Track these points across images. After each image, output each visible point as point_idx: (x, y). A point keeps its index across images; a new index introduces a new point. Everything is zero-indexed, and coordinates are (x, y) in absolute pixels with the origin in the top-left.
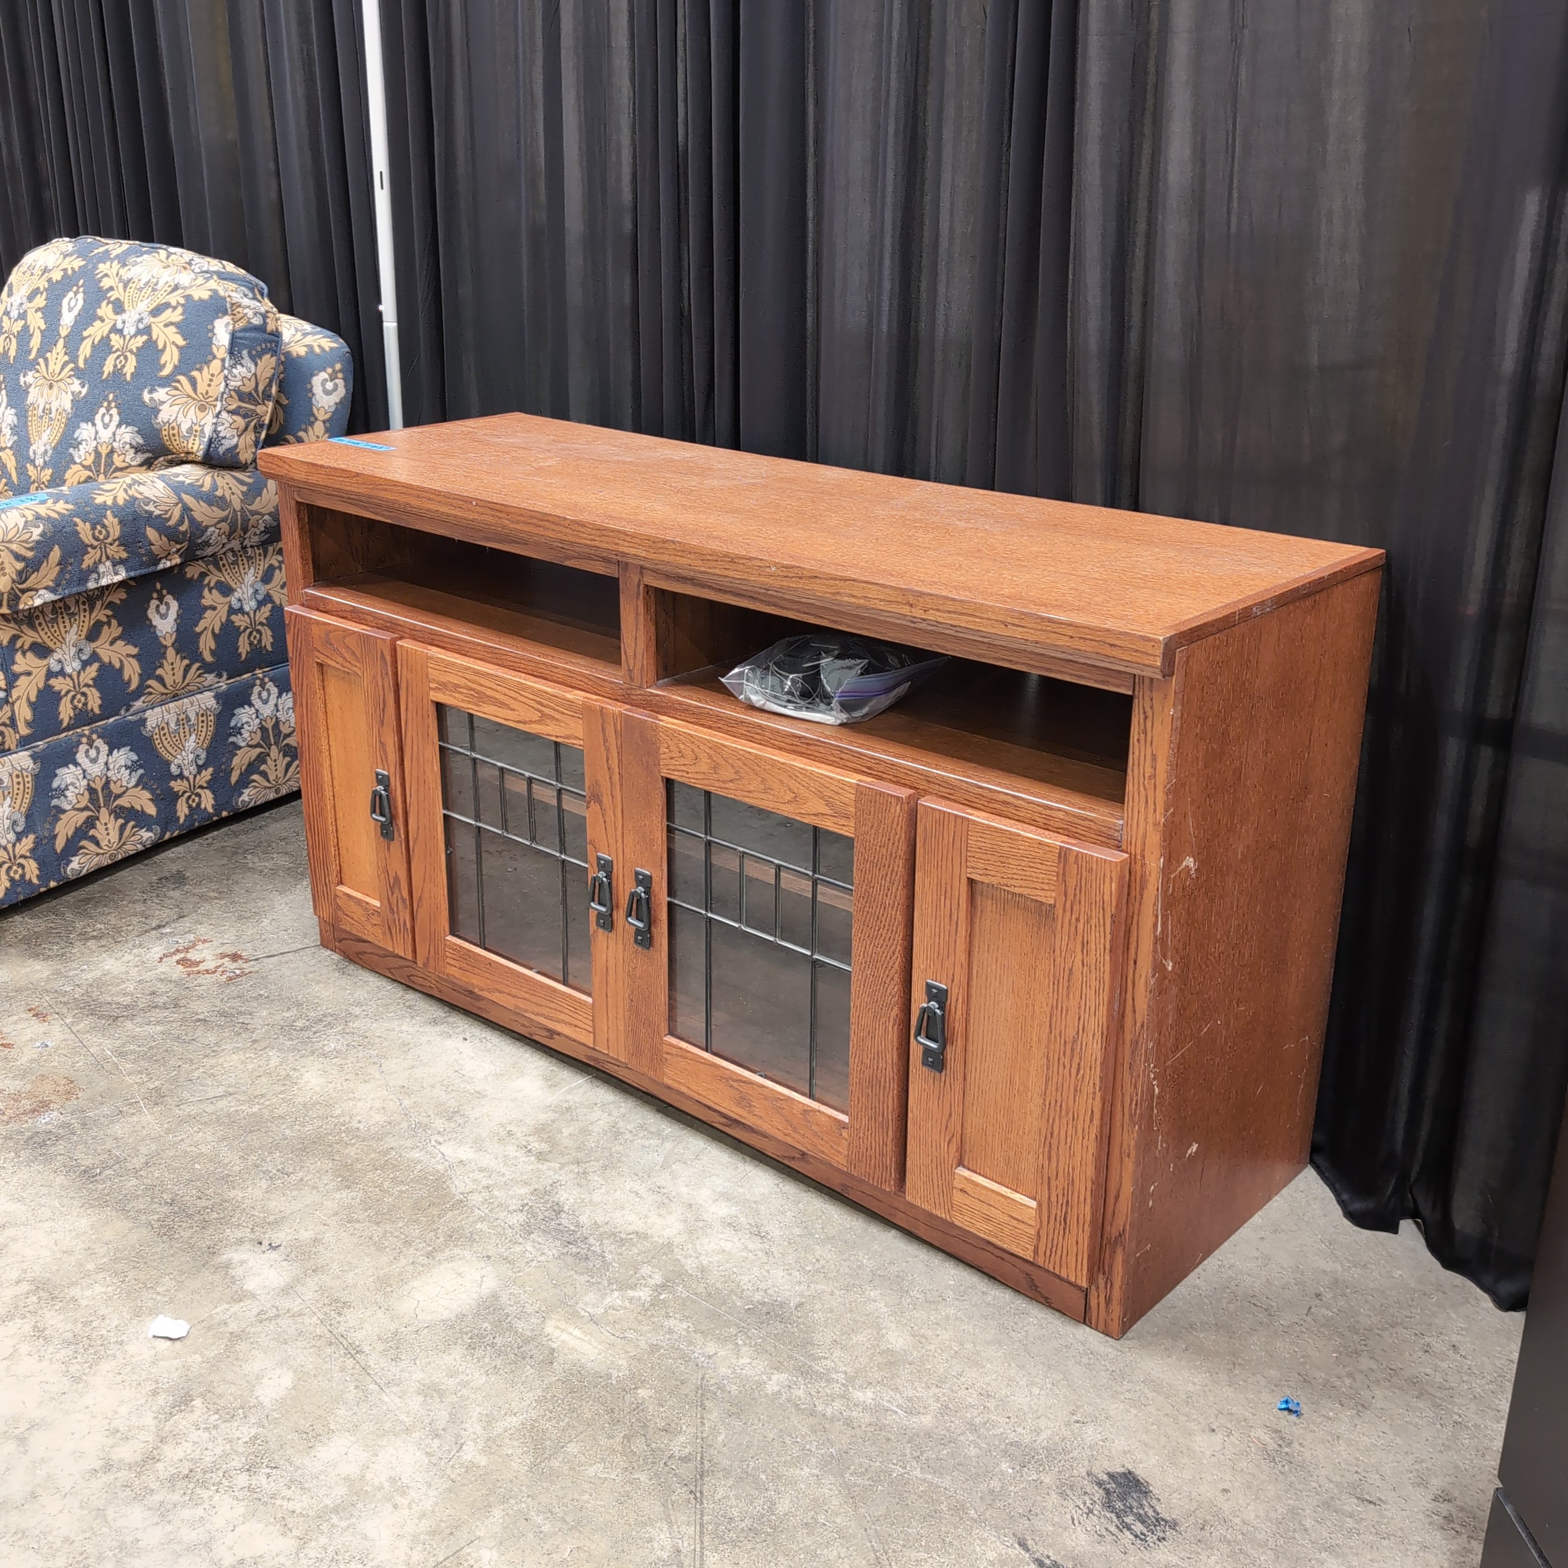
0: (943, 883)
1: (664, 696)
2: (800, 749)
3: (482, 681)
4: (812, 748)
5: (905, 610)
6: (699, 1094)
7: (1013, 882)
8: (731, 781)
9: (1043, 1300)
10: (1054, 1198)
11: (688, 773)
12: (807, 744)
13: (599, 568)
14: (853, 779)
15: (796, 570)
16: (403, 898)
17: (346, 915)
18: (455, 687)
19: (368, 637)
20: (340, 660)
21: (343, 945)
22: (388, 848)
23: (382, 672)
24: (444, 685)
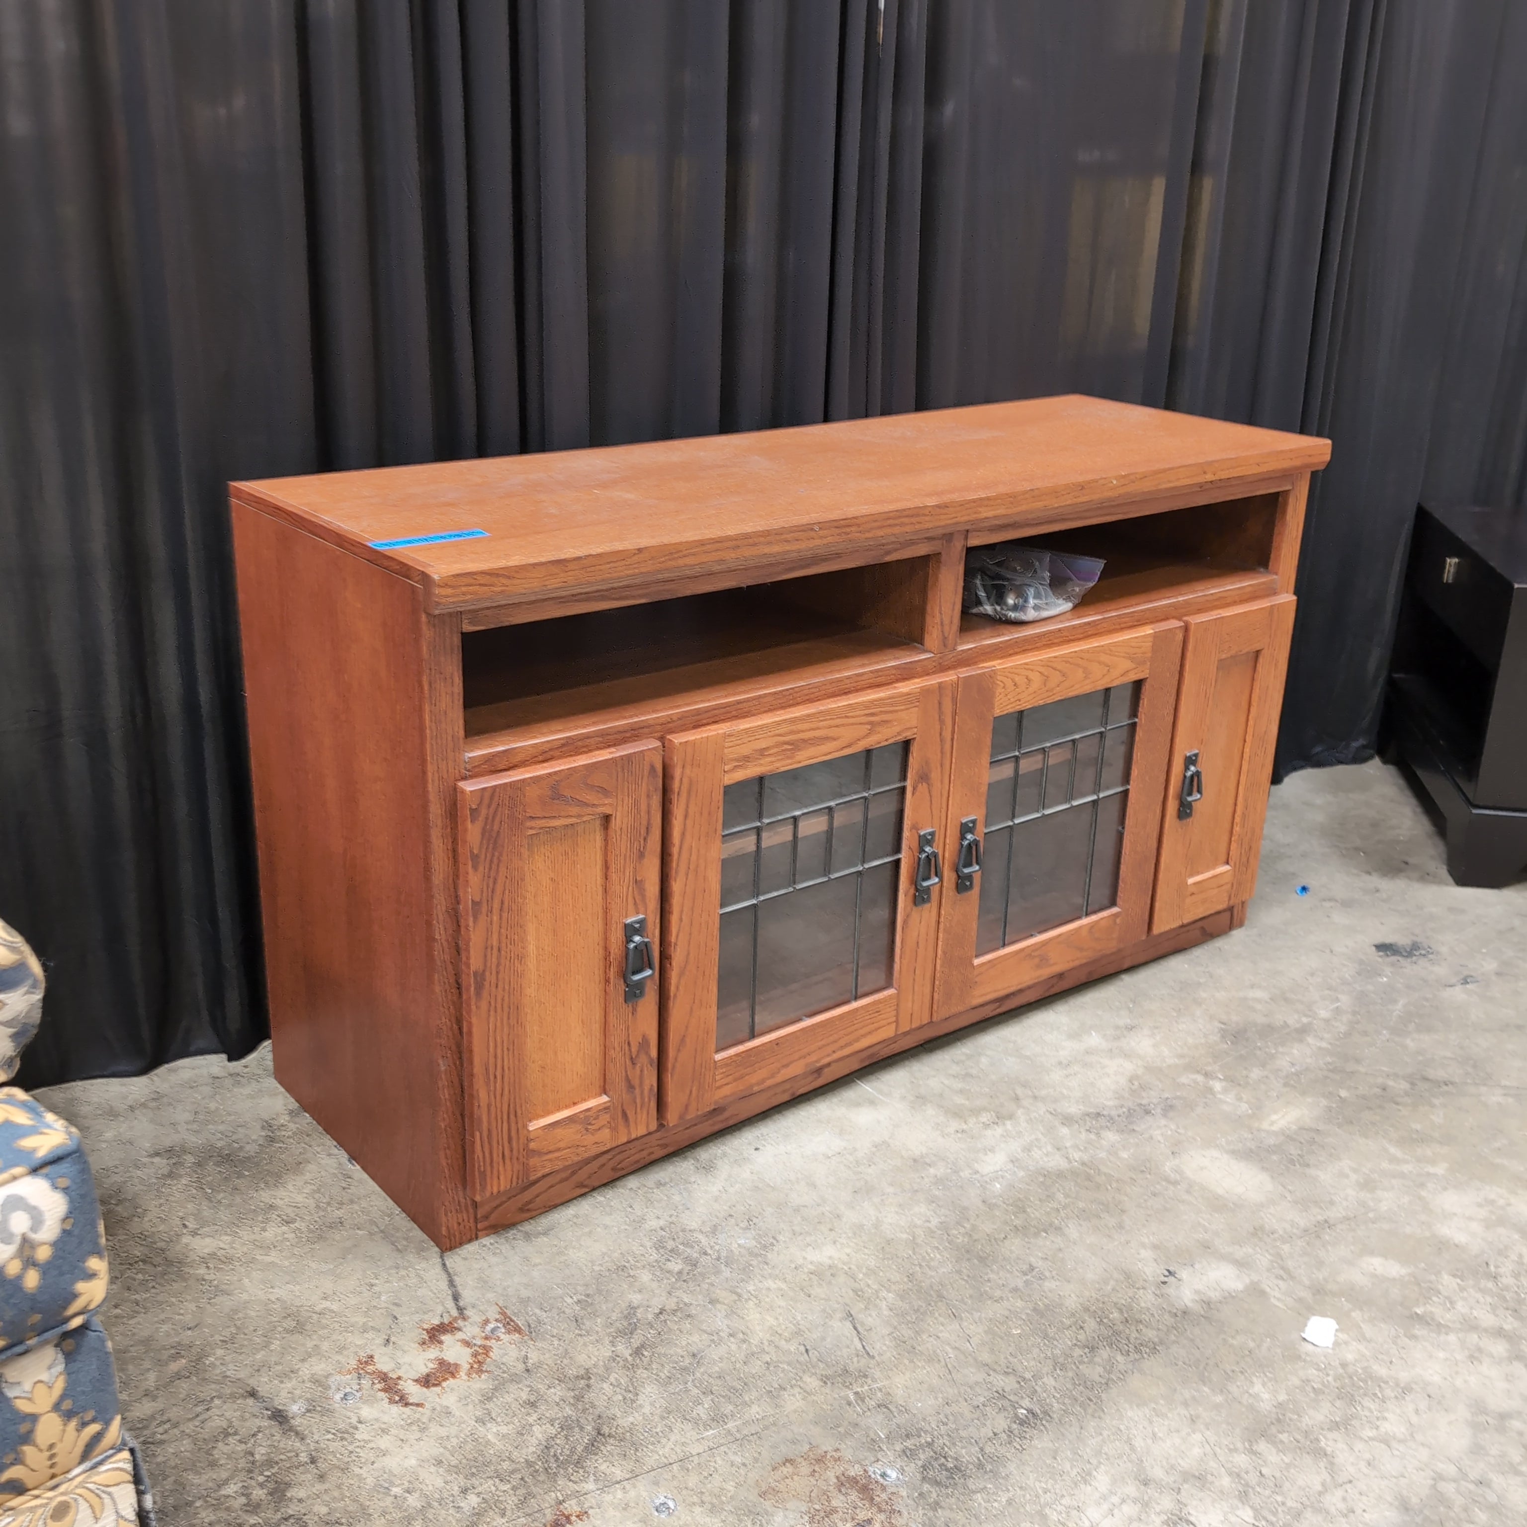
3: (799, 727)
7: (1241, 647)
9: (1208, 939)
14: (1150, 630)
15: (1131, 477)
16: (651, 1060)
17: (547, 1153)
18: (762, 752)
19: (629, 757)
20: (575, 810)
21: (493, 1219)
22: (634, 1012)
23: (649, 790)
24: (747, 759)
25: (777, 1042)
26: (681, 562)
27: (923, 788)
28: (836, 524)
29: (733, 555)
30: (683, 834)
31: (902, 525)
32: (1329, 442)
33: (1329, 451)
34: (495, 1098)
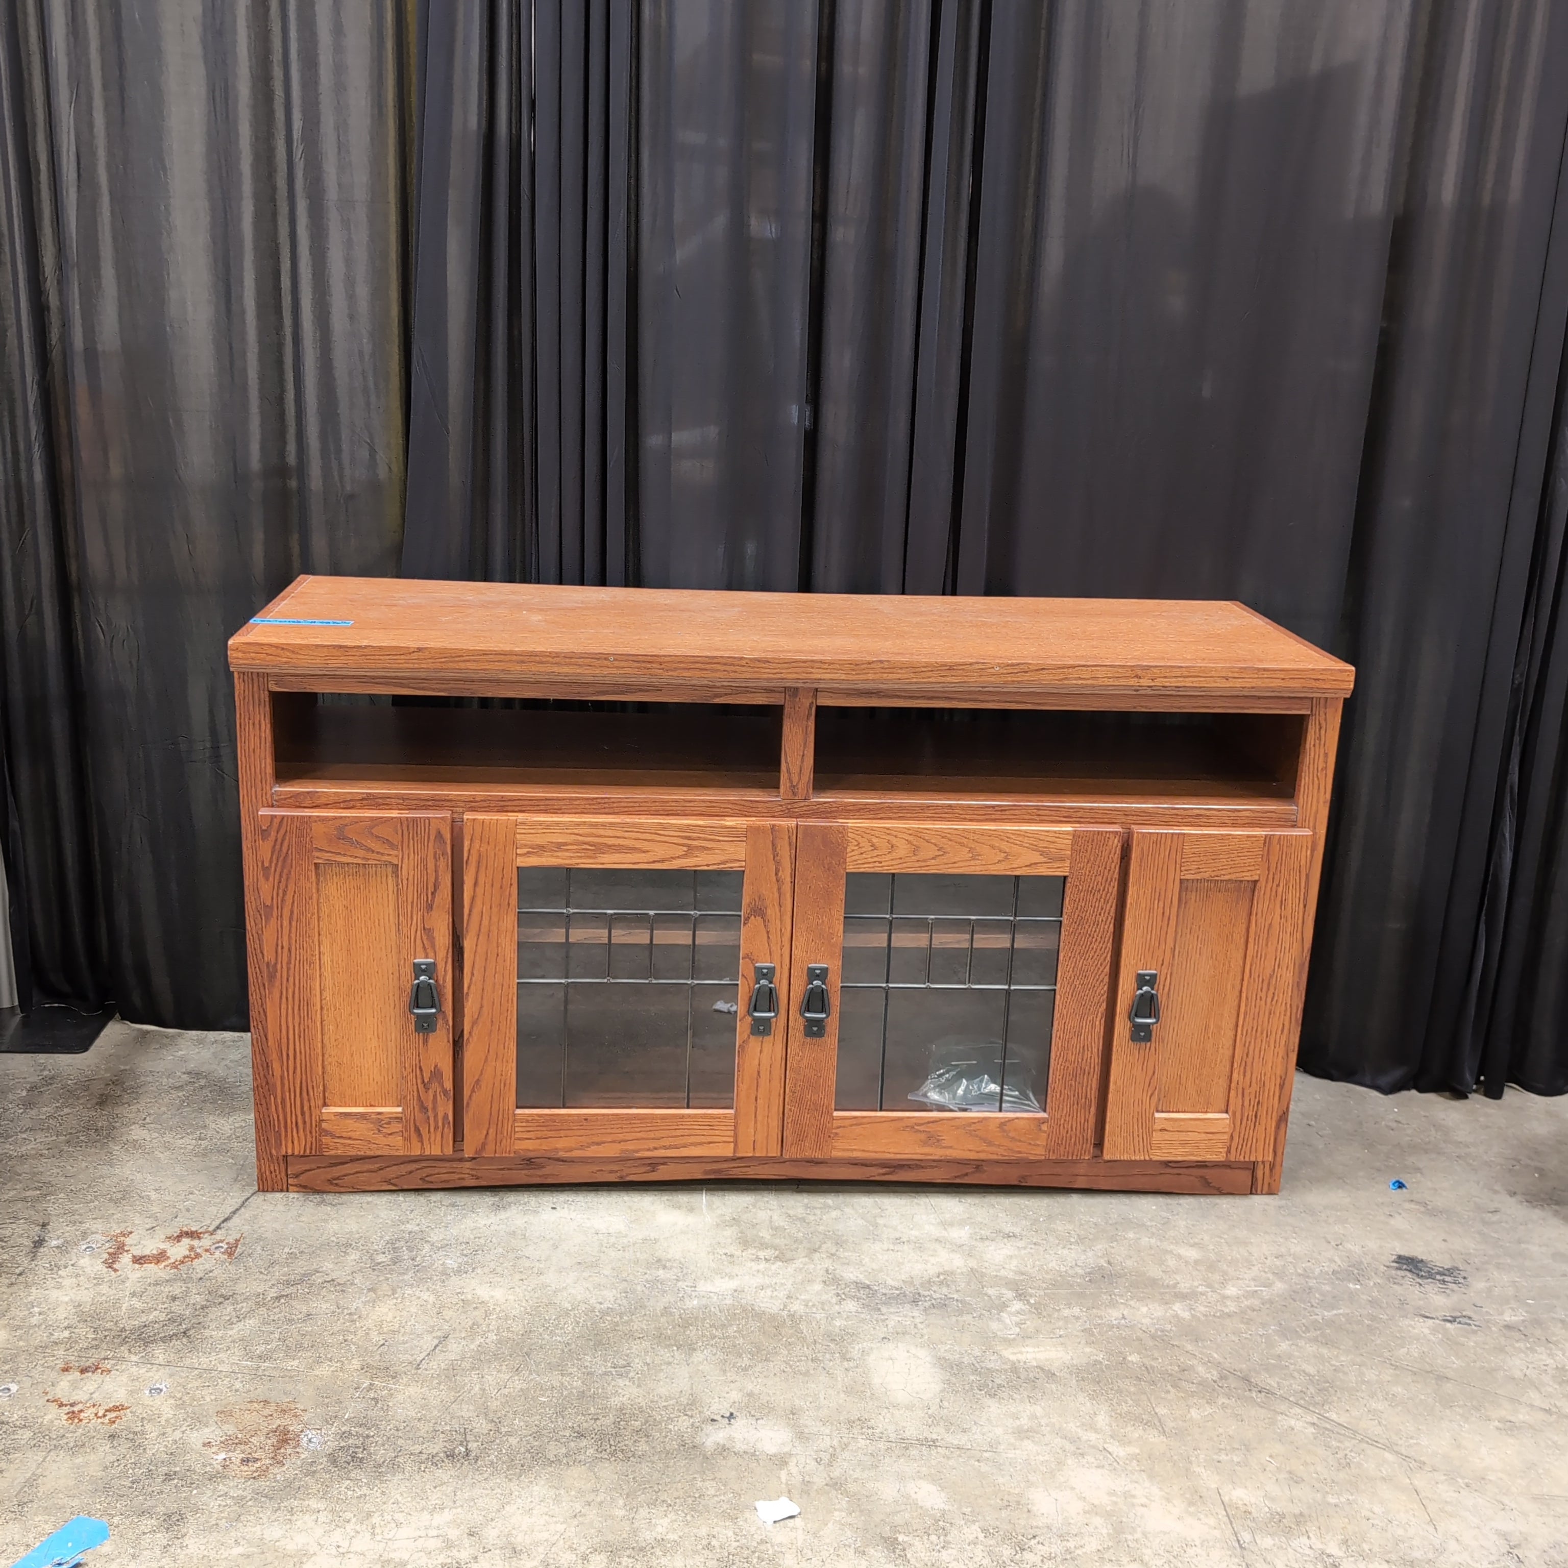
0: (1158, 890)
1: (833, 802)
2: (993, 817)
3: (602, 832)
4: (1007, 813)
5: (1133, 682)
6: (876, 1152)
7: (1223, 872)
8: (933, 858)
9: (1215, 1192)
10: (1247, 1103)
11: (880, 862)
12: (1002, 811)
13: (760, 699)
14: (1068, 828)
15: (1022, 667)
16: (445, 1092)
17: (339, 1137)
18: (559, 846)
19: (414, 820)
20: (361, 853)
21: (303, 1179)
22: (425, 1041)
23: (435, 853)
24: (542, 848)
25: (586, 1118)
26: (462, 665)
27: (756, 921)
28: (634, 658)
29: (518, 668)
30: (473, 899)
31: (713, 671)
32: (1353, 668)
33: (1353, 678)
34: (288, 1071)
